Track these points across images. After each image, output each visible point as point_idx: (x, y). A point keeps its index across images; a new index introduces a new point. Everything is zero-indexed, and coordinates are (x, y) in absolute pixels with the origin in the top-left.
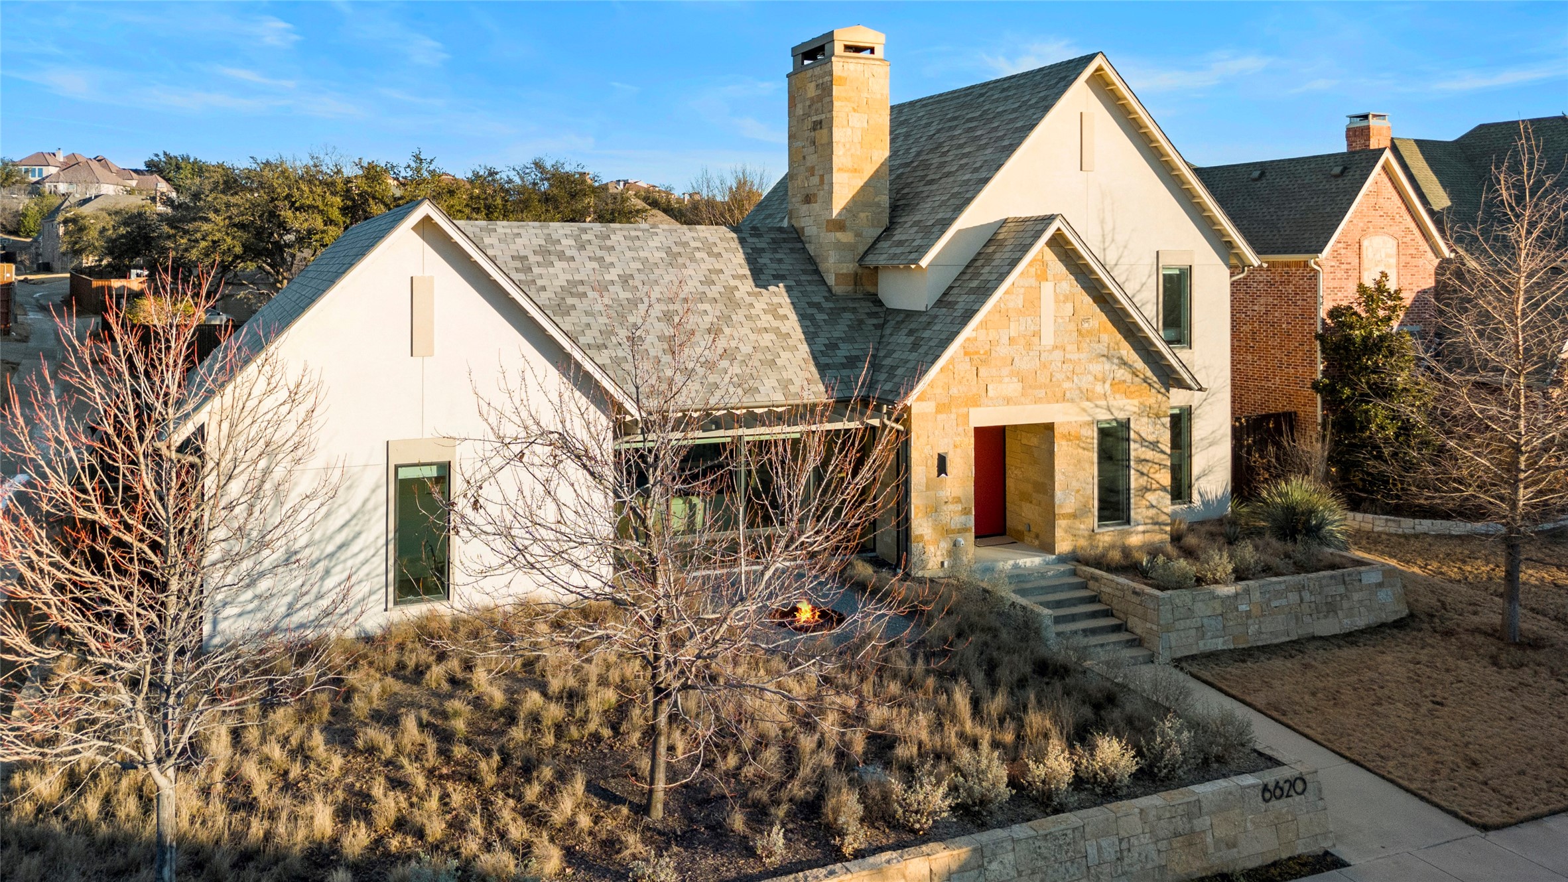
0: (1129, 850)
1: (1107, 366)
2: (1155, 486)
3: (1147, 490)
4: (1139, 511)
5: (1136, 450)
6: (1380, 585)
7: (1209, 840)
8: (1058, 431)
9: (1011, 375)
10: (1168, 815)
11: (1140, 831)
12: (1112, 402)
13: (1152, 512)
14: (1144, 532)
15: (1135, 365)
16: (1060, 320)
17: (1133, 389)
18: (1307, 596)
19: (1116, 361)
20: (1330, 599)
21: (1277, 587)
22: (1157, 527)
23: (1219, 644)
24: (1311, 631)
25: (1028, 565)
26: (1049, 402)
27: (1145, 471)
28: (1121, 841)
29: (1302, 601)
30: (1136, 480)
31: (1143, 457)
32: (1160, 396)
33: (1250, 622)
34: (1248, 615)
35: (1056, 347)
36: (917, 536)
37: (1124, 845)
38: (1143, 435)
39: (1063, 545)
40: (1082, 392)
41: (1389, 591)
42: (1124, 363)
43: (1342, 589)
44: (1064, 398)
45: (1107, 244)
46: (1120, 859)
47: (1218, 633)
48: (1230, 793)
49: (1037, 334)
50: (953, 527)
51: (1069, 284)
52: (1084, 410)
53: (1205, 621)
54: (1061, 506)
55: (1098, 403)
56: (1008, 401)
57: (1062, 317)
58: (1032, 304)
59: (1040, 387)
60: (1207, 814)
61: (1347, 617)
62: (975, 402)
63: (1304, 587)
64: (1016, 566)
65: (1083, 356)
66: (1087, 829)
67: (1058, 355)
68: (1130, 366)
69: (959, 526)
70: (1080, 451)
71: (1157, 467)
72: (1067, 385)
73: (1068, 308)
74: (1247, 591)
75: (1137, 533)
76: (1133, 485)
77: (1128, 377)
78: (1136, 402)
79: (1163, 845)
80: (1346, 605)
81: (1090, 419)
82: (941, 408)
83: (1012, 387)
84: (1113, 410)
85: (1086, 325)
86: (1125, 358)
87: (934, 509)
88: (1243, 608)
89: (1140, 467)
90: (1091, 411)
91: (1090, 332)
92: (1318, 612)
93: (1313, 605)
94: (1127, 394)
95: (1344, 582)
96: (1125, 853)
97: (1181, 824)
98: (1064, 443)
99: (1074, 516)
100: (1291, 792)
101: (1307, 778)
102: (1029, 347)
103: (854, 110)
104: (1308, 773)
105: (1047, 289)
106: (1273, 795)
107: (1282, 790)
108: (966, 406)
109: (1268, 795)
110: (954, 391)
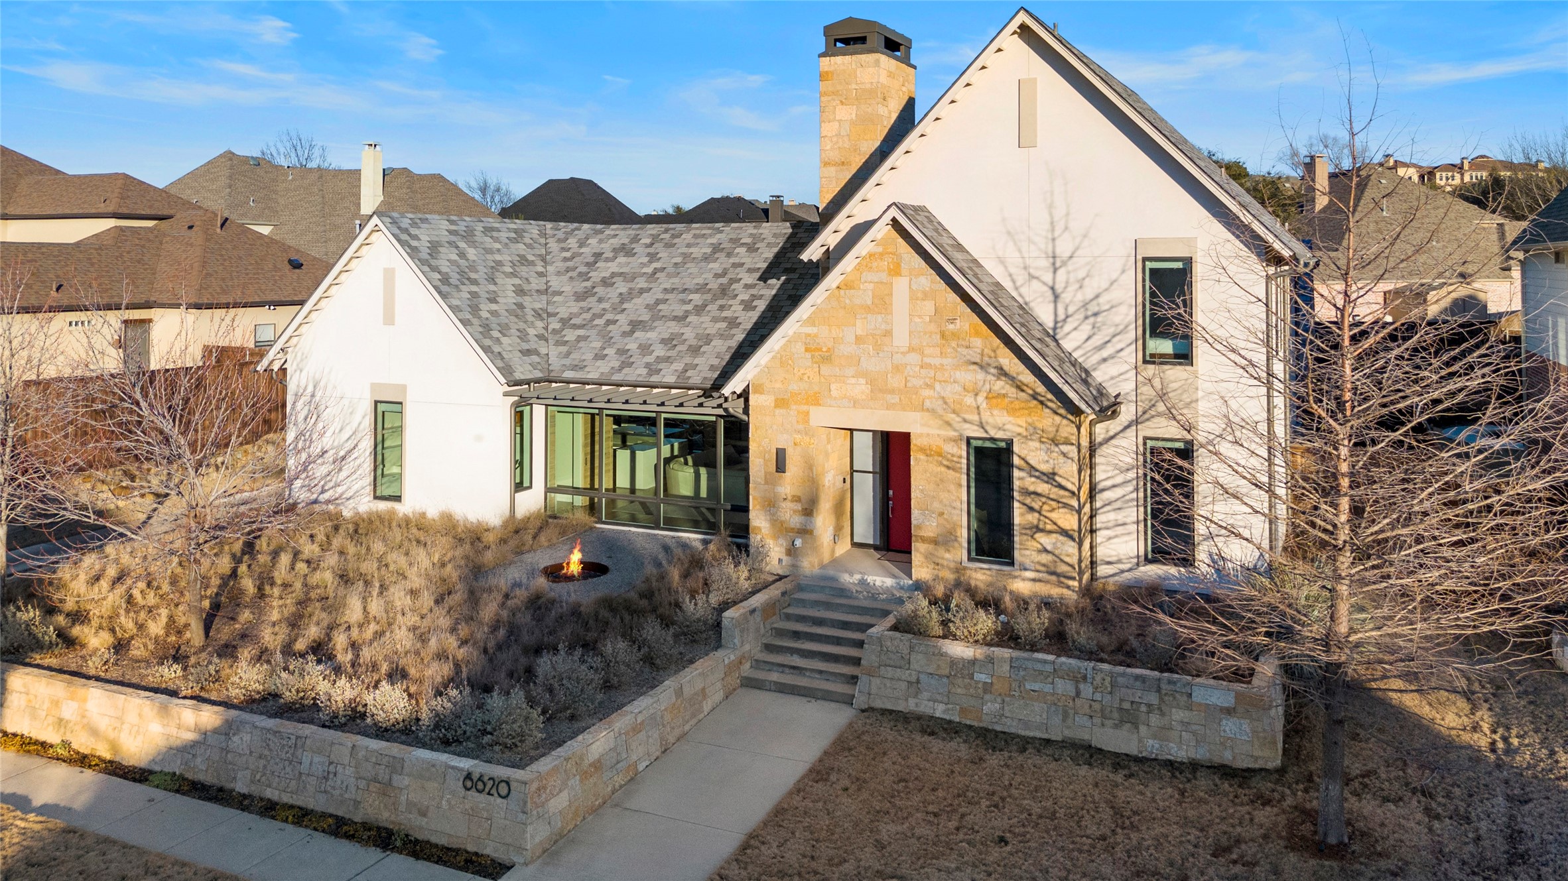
0: (335, 774)
1: (981, 375)
2: (1049, 527)
3: (1038, 529)
4: (1026, 550)
5: (1020, 479)
6: (1229, 711)
7: (403, 798)
8: (914, 441)
9: (857, 375)
10: (374, 760)
11: (346, 762)
12: (986, 416)
13: (1045, 558)
14: (1034, 580)
15: (1021, 377)
16: (917, 320)
17: (1017, 405)
18: (1087, 690)
19: (993, 371)
20: (1126, 706)
21: (1039, 666)
22: (1054, 578)
23: (939, 711)
24: (1087, 737)
25: (878, 583)
26: (904, 409)
27: (1036, 507)
28: (331, 763)
29: (1078, 694)
30: (1022, 515)
31: (1032, 489)
32: (1058, 419)
33: (987, 697)
34: (987, 688)
35: (911, 349)
36: (755, 527)
37: (332, 768)
38: (1032, 462)
39: (921, 570)
40: (946, 403)
41: (1246, 726)
42: (1002, 373)
43: (1153, 698)
44: (923, 409)
45: (1057, 234)
46: (326, 779)
47: (939, 698)
48: (433, 766)
49: (888, 333)
50: (792, 526)
51: (929, 279)
52: (948, 424)
53: (922, 676)
54: (919, 527)
55: (968, 417)
56: (855, 403)
57: (920, 317)
58: (882, 303)
59: (892, 392)
60: (409, 775)
61: (1155, 737)
62: (815, 400)
63: (1085, 678)
64: (863, 582)
65: (945, 361)
66: (308, 742)
67: (913, 358)
68: (1013, 379)
69: (798, 526)
70: (943, 469)
71: (1054, 504)
72: (927, 392)
73: (928, 307)
74: (990, 660)
75: (1024, 580)
76: (1017, 520)
77: (1012, 391)
78: (1022, 421)
79: (362, 784)
80: (1154, 719)
81: (956, 434)
82: (781, 403)
83: (859, 388)
84: (988, 428)
85: (951, 327)
86: (1006, 368)
87: (771, 505)
88: (981, 677)
89: (1028, 501)
90: (957, 426)
91: (955, 335)
92: (1104, 717)
93: (1097, 706)
94: (1012, 411)
95: (1159, 690)
96: (331, 776)
97: (383, 773)
98: (922, 457)
99: (935, 542)
100: (494, 791)
101: (513, 785)
102: (878, 348)
103: (842, 103)
104: (517, 781)
105: (901, 285)
106: (474, 785)
107: (485, 785)
108: (807, 403)
109: (469, 784)
110: (794, 387)
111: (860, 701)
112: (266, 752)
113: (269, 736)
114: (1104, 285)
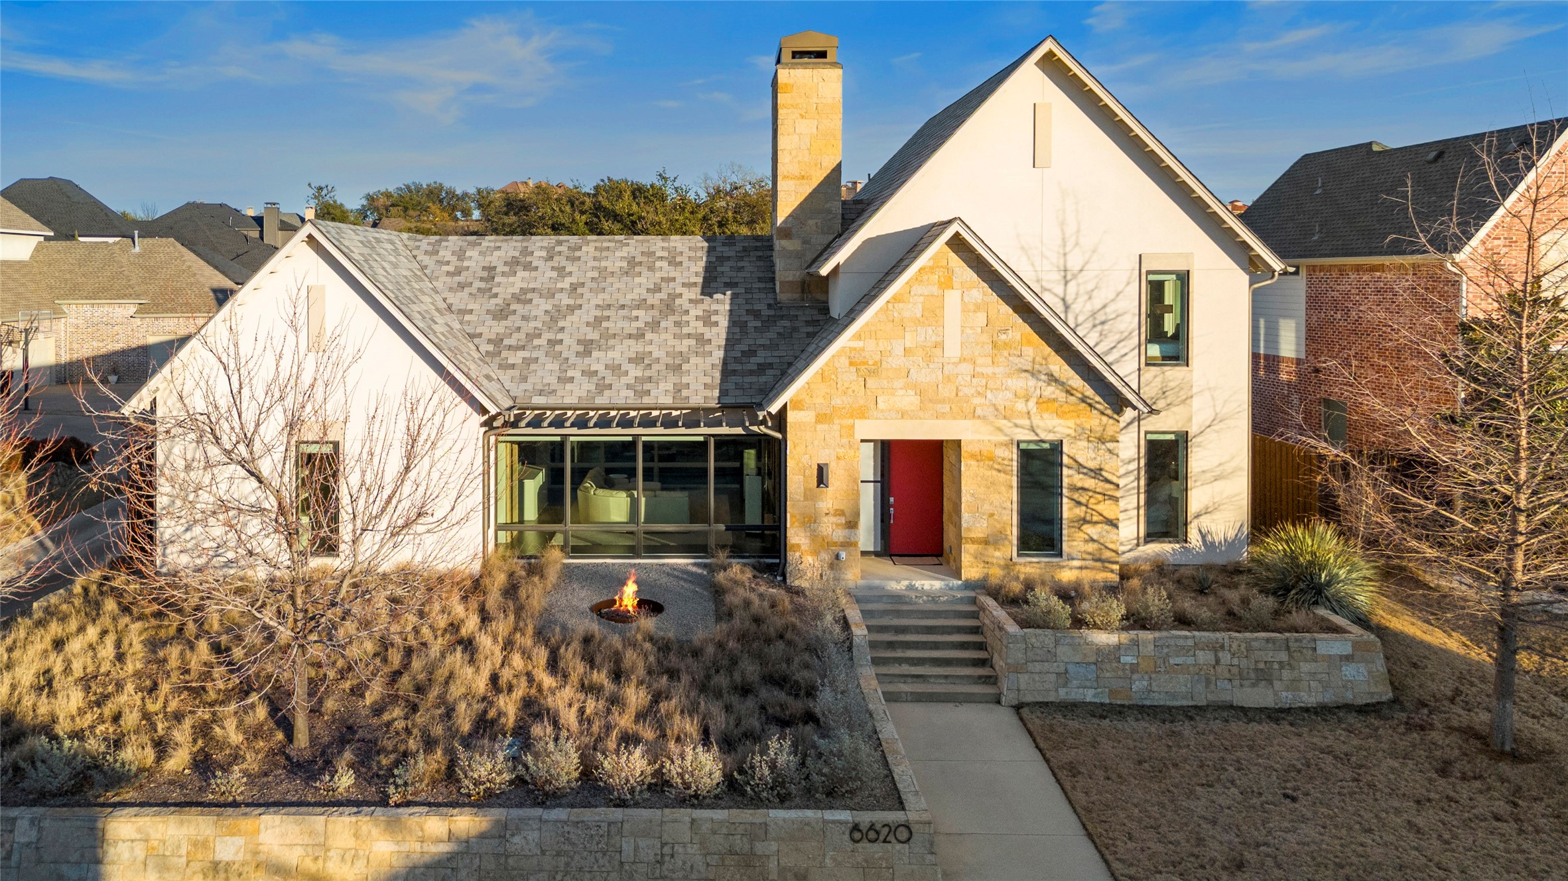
0: (672, 856)
1: (1032, 382)
2: (1095, 518)
3: (1085, 521)
4: (1073, 543)
5: (1069, 476)
6: (1348, 659)
7: (773, 865)
8: (965, 448)
9: (906, 387)
10: (724, 831)
11: (687, 839)
12: (1036, 421)
13: (1091, 547)
14: (1081, 568)
15: (1070, 382)
16: (969, 331)
17: (1066, 408)
18: (1225, 657)
19: (1043, 377)
20: (1261, 666)
21: (1181, 642)
22: (1099, 564)
23: (1089, 696)
24: (1229, 698)
25: (927, 587)
26: (955, 418)
27: (1083, 500)
28: (663, 845)
29: (1218, 661)
30: (1070, 509)
31: (1079, 485)
32: (1105, 419)
33: (1135, 676)
34: (1134, 668)
35: (963, 360)
36: (793, 545)
37: (667, 850)
38: (1081, 460)
39: (971, 570)
40: (997, 410)
41: (1363, 667)
42: (1053, 379)
43: (1284, 656)
44: (974, 415)
45: (1068, 249)
46: (660, 863)
47: (1088, 684)
48: (808, 824)
49: (940, 345)
50: (835, 539)
51: (981, 292)
52: (1000, 429)
53: (1070, 667)
54: (969, 529)
55: (1019, 422)
56: (903, 415)
57: (971, 328)
58: (933, 314)
59: (943, 401)
60: (774, 839)
61: (1287, 689)
62: (862, 414)
63: (1222, 647)
64: (911, 588)
65: (997, 370)
66: (626, 826)
67: (966, 368)
68: (1063, 384)
69: (841, 539)
70: (994, 473)
71: (1100, 497)
72: (977, 401)
73: (981, 318)
74: (1135, 643)
75: (1071, 569)
76: (1065, 515)
77: (1061, 396)
78: (1071, 423)
79: (712, 860)
80: (1286, 674)
81: (1007, 438)
82: (821, 418)
83: (909, 400)
84: (1038, 431)
85: (1003, 337)
86: (1056, 375)
87: (810, 521)
88: (1127, 659)
89: (1076, 496)
90: (1007, 431)
91: (1006, 345)
92: (1241, 679)
93: (1235, 670)
94: (1060, 414)
95: (1288, 649)
96: (667, 858)
97: (740, 843)
98: (973, 463)
99: (986, 542)
100: (891, 838)
101: (914, 828)
102: (929, 358)
103: (802, 117)
104: (918, 822)
105: (953, 298)
106: (865, 836)
107: (878, 833)
108: (852, 417)
109: (857, 835)
110: (837, 402)
111: (1009, 697)
112: (567, 847)
113: (566, 829)
114: (1111, 296)
